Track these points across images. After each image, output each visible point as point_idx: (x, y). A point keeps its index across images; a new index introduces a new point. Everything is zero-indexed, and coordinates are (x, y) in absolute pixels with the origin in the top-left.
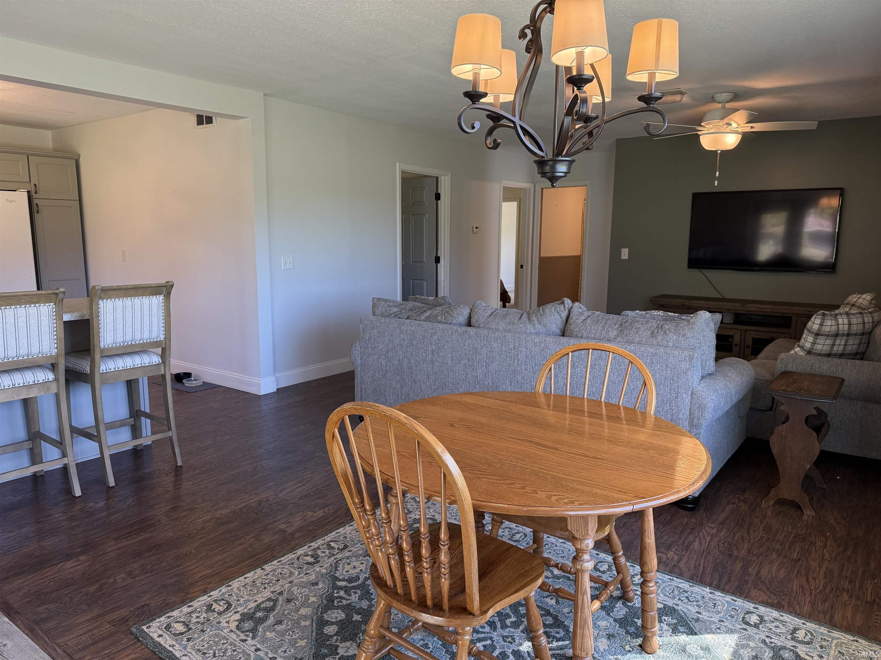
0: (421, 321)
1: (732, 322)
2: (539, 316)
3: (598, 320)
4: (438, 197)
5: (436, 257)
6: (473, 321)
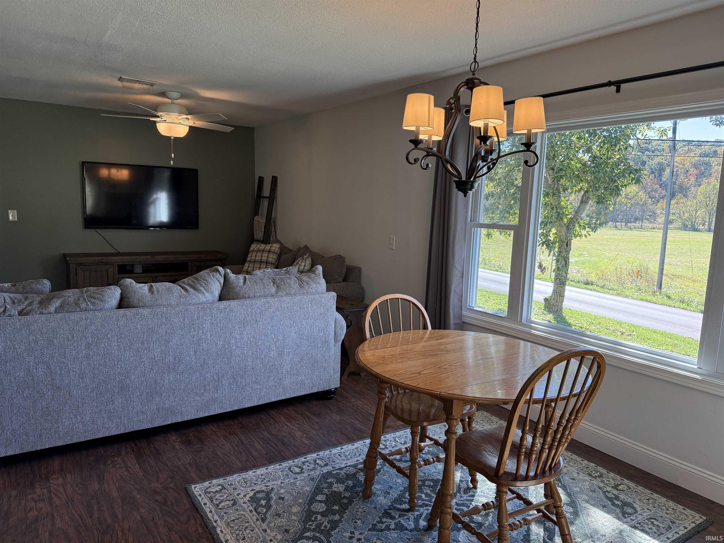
0: (52, 314)
1: (141, 272)
2: (204, 285)
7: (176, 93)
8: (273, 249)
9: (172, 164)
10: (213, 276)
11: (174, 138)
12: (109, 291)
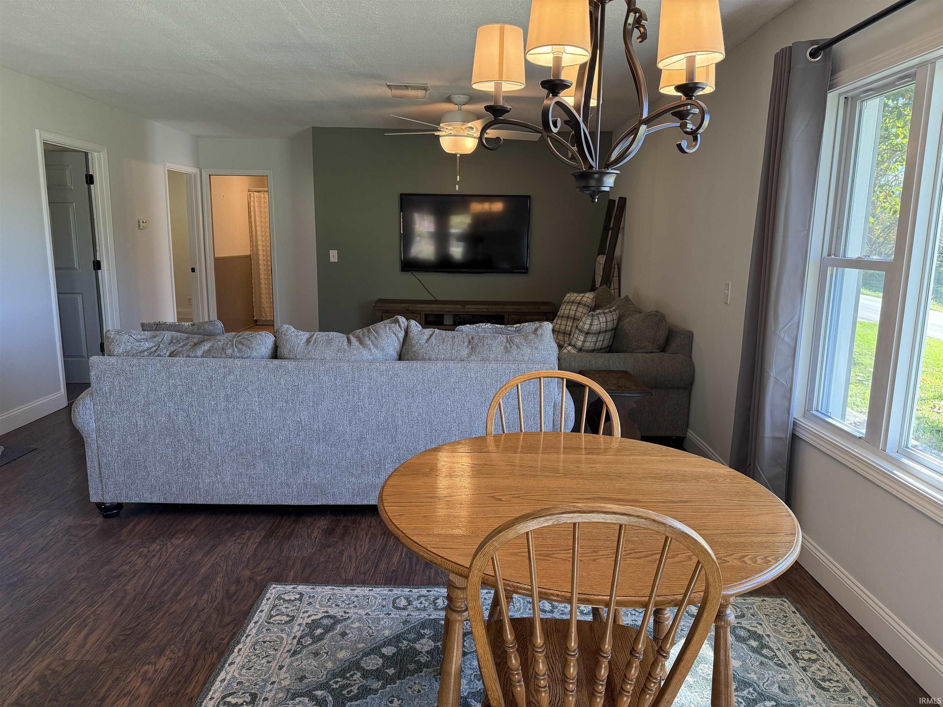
0: (198, 357)
1: (452, 323)
2: (373, 338)
3: (443, 339)
4: (90, 180)
5: (94, 262)
6: (284, 351)
7: (462, 96)
8: (585, 299)
9: (457, 189)
10: (390, 329)
11: (460, 155)
12: (258, 337)
